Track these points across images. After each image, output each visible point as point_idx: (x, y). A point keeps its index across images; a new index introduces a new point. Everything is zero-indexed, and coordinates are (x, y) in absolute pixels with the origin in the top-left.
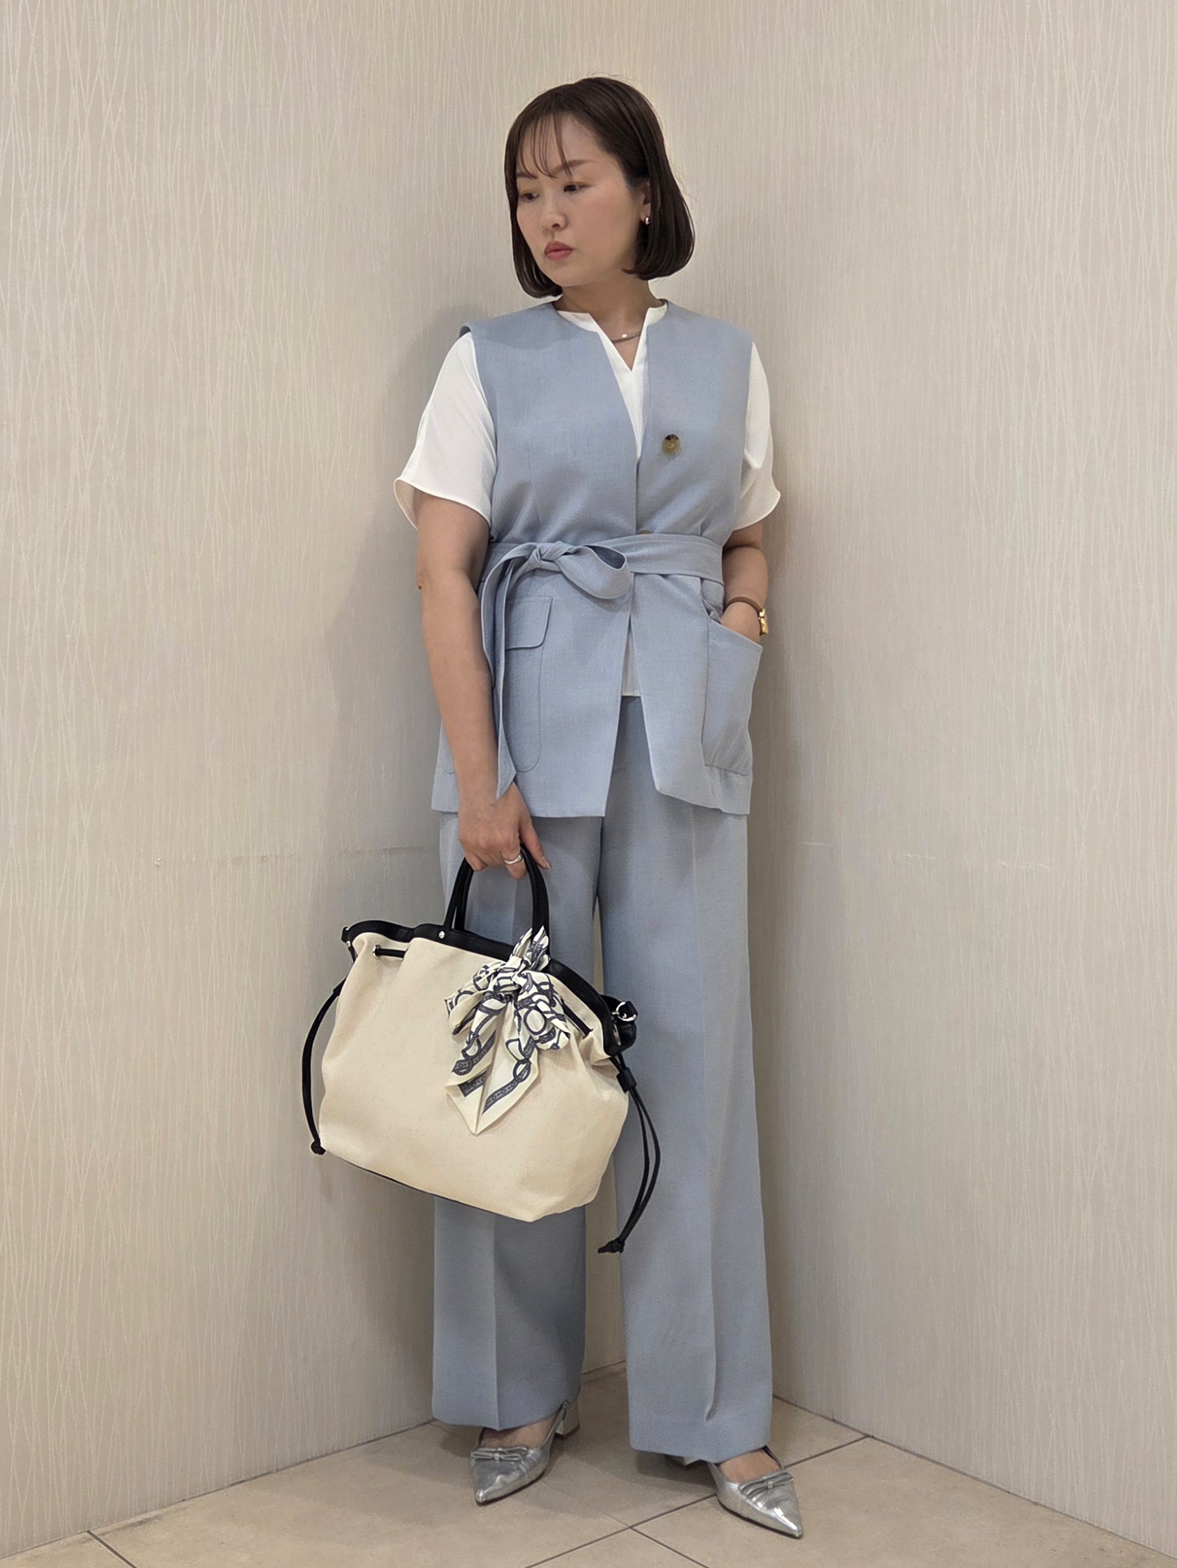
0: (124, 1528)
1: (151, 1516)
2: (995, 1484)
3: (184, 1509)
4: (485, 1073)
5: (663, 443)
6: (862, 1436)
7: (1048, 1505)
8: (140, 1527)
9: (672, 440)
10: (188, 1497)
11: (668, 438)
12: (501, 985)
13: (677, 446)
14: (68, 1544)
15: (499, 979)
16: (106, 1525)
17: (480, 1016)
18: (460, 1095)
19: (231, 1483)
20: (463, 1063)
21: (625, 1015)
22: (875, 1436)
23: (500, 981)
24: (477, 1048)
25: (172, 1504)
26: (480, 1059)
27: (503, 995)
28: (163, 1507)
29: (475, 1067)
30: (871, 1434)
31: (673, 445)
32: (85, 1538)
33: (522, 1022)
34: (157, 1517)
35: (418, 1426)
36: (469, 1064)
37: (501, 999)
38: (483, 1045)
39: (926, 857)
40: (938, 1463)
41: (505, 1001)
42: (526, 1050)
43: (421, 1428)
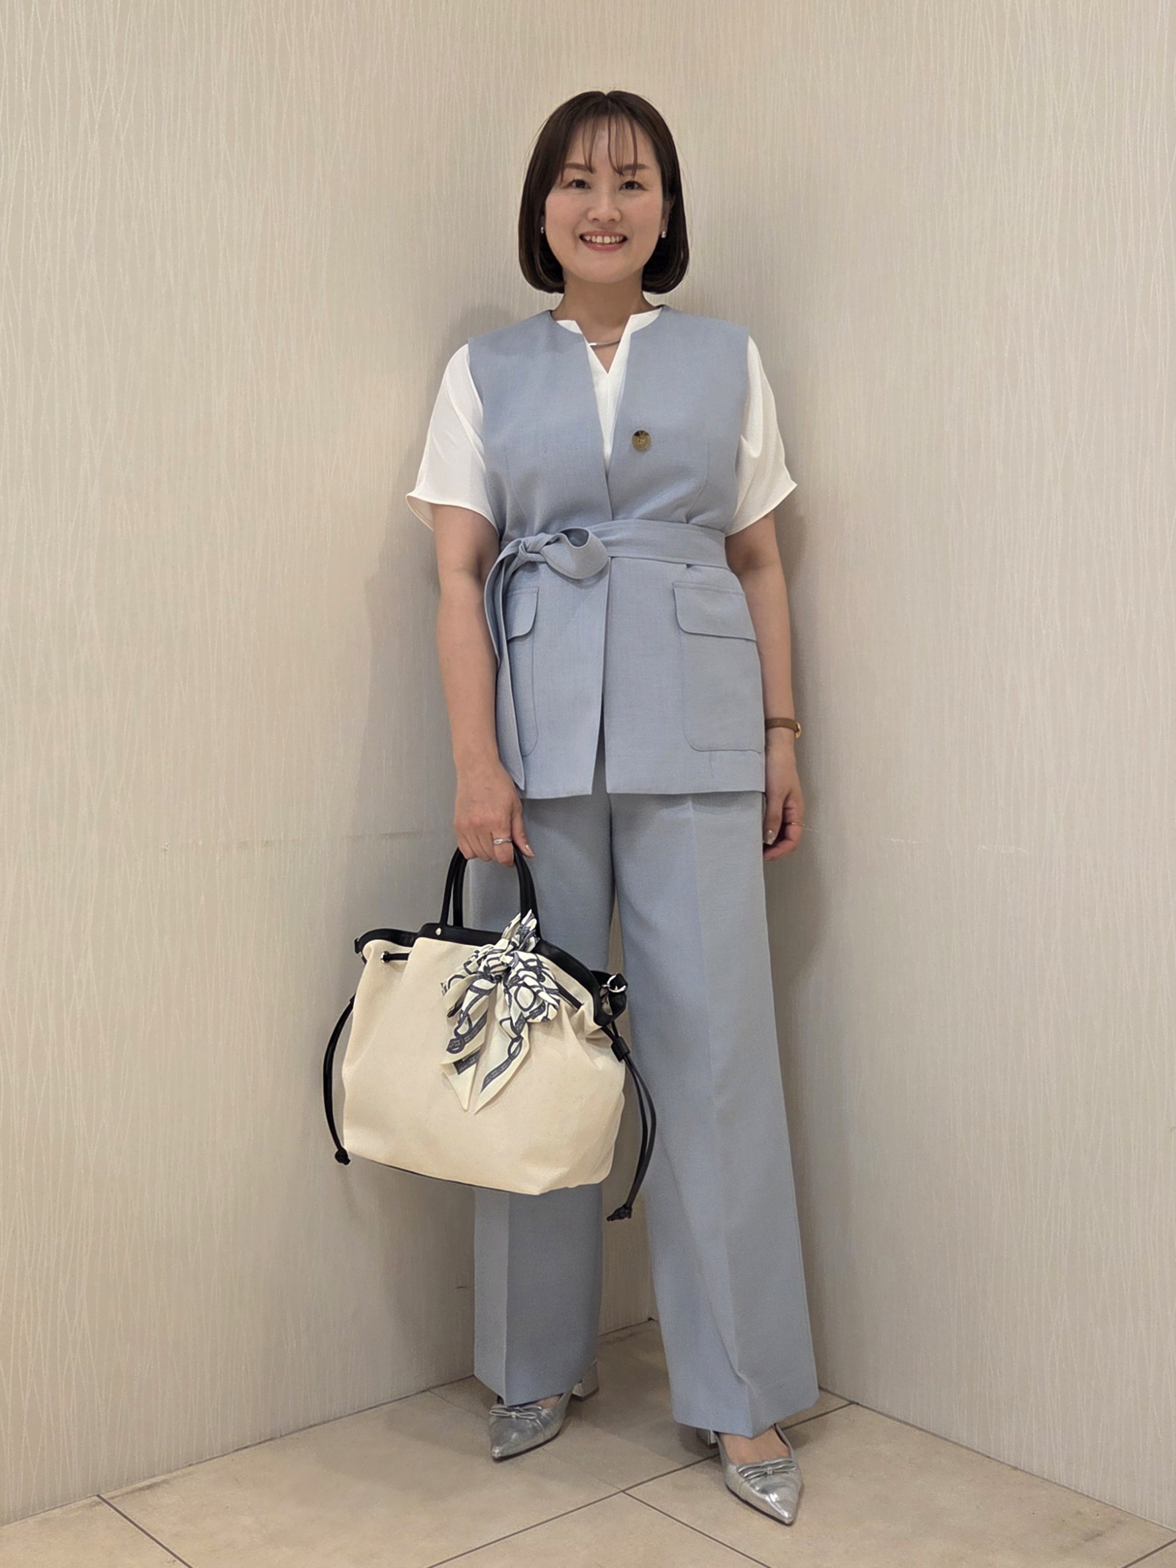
0: (132, 1492)
1: (159, 1481)
2: (976, 1449)
3: (190, 1474)
4: (478, 1052)
5: (633, 439)
6: (846, 1403)
7: (1027, 1470)
8: (149, 1491)
9: (641, 436)
10: (194, 1462)
11: (637, 434)
12: (491, 966)
13: (648, 442)
14: (78, 1508)
15: (488, 961)
16: (115, 1489)
17: (471, 995)
18: (455, 1073)
19: (236, 1448)
20: (455, 1042)
21: (616, 988)
22: (860, 1403)
23: (489, 963)
24: (467, 1027)
25: (177, 1469)
26: (472, 1038)
27: (493, 975)
28: (169, 1471)
29: (466, 1045)
30: (856, 1401)
31: (644, 441)
32: (95, 1501)
33: (513, 999)
34: (165, 1482)
35: (417, 1394)
36: (461, 1042)
37: (492, 980)
38: (474, 1023)
39: (909, 841)
40: (921, 1429)
41: (495, 981)
42: (518, 1025)
43: (420, 1395)
